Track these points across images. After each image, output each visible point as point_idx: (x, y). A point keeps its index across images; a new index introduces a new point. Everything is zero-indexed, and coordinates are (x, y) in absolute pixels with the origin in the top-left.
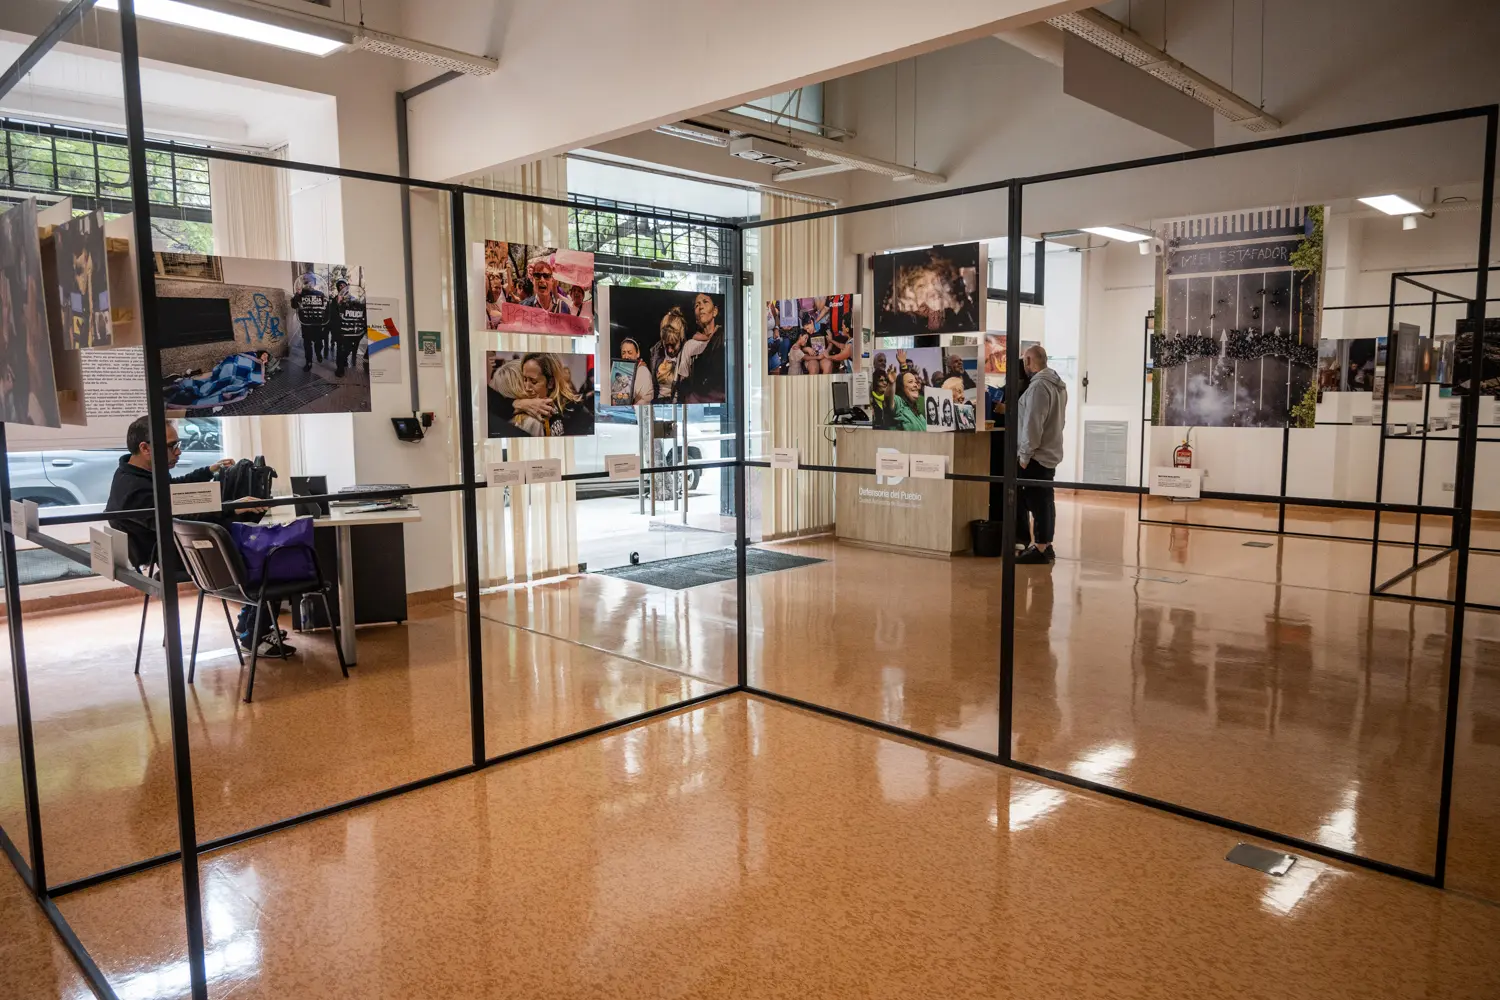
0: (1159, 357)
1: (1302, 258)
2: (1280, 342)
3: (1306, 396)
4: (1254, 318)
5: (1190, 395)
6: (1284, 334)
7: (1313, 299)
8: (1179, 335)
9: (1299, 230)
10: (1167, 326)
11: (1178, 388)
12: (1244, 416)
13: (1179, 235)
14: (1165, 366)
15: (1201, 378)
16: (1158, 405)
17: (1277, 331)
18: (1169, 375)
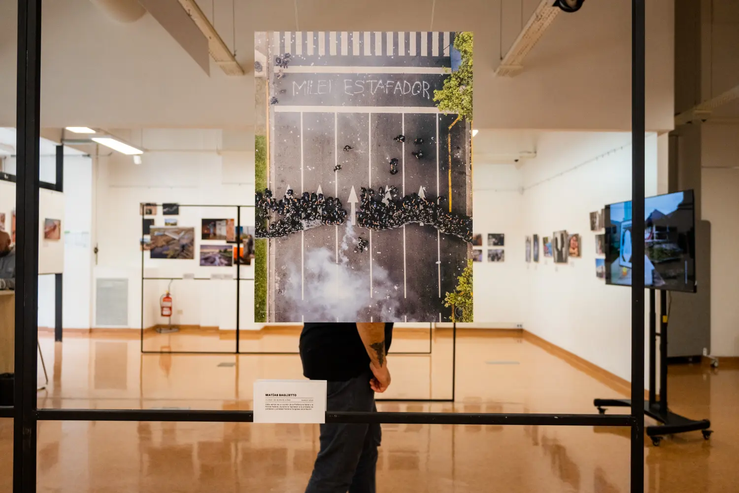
0: (264, 223)
1: (449, 98)
2: (425, 207)
3: (461, 280)
4: (392, 172)
5: (310, 277)
6: (431, 197)
7: (464, 152)
8: (291, 192)
9: (446, 62)
10: (273, 178)
11: (292, 267)
12: (384, 307)
13: (288, 50)
14: (273, 235)
15: (324, 253)
16: (264, 292)
17: (421, 194)
18: (278, 247)
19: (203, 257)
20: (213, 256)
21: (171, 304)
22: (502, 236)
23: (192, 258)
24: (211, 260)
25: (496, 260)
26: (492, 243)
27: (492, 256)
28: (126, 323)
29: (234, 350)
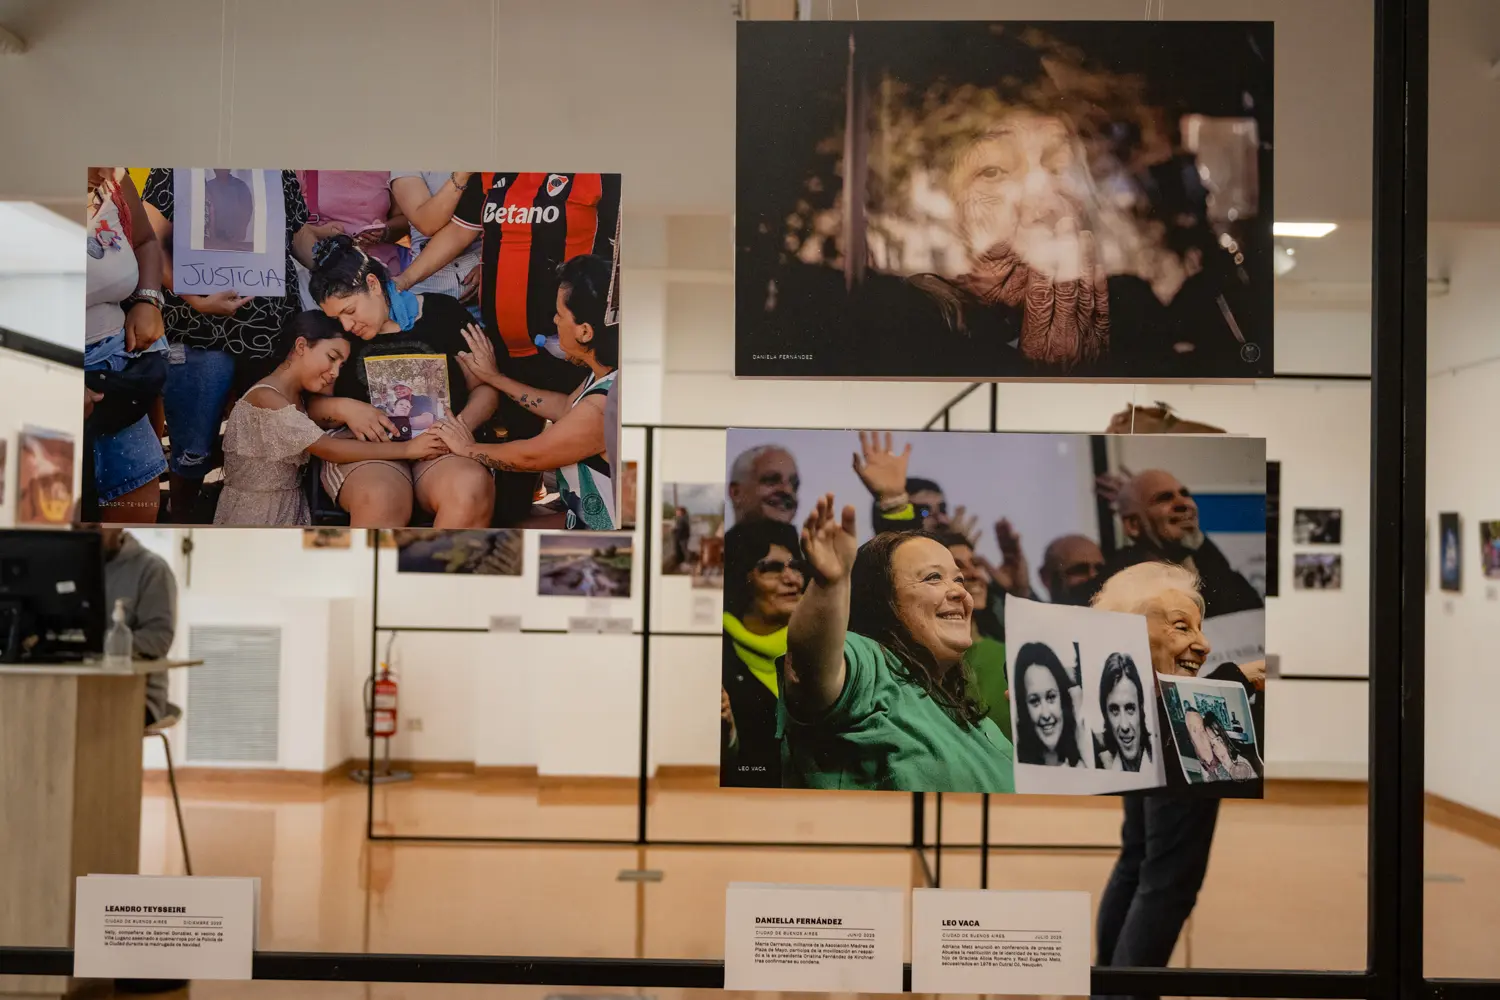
19: (548, 569)
20: (578, 568)
21: (397, 702)
22: (1335, 515)
23: (518, 572)
24: (572, 577)
25: (1317, 584)
26: (1306, 535)
27: (1305, 571)
28: (274, 757)
29: (634, 836)
